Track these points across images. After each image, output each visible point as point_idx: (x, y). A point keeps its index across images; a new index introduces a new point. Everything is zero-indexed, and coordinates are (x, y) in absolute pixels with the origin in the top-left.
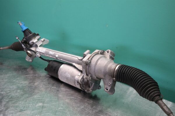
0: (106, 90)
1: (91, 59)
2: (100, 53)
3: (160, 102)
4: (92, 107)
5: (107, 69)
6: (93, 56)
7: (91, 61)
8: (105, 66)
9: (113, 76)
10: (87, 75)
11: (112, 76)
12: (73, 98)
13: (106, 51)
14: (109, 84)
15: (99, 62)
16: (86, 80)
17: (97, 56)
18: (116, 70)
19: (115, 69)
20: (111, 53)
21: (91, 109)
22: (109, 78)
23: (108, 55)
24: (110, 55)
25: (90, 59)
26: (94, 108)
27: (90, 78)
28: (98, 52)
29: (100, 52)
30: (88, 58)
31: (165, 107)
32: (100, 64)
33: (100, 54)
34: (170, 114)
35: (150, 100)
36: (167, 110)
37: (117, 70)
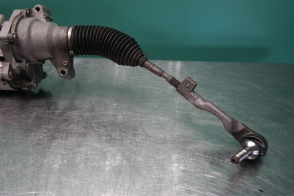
0: (62, 75)
1: (16, 30)
2: (25, 15)
3: (146, 63)
4: (49, 109)
5: (53, 39)
6: (15, 23)
7: (17, 34)
8: (47, 35)
9: (67, 49)
10: (18, 61)
11: (65, 50)
12: (6, 109)
13: (34, 9)
14: (65, 63)
15: (34, 32)
16: (18, 71)
17: (22, 21)
18: (69, 37)
19: (67, 36)
20: (44, 10)
21: (49, 113)
22: (61, 55)
23: (40, 15)
24: (44, 15)
25: (13, 31)
26: (54, 110)
27: (27, 65)
28: (21, 14)
29: (25, 12)
30: (9, 30)
31: (154, 68)
32: (36, 35)
33: (26, 17)
34: (162, 74)
35: (133, 66)
36: (158, 70)
37: (71, 37)
